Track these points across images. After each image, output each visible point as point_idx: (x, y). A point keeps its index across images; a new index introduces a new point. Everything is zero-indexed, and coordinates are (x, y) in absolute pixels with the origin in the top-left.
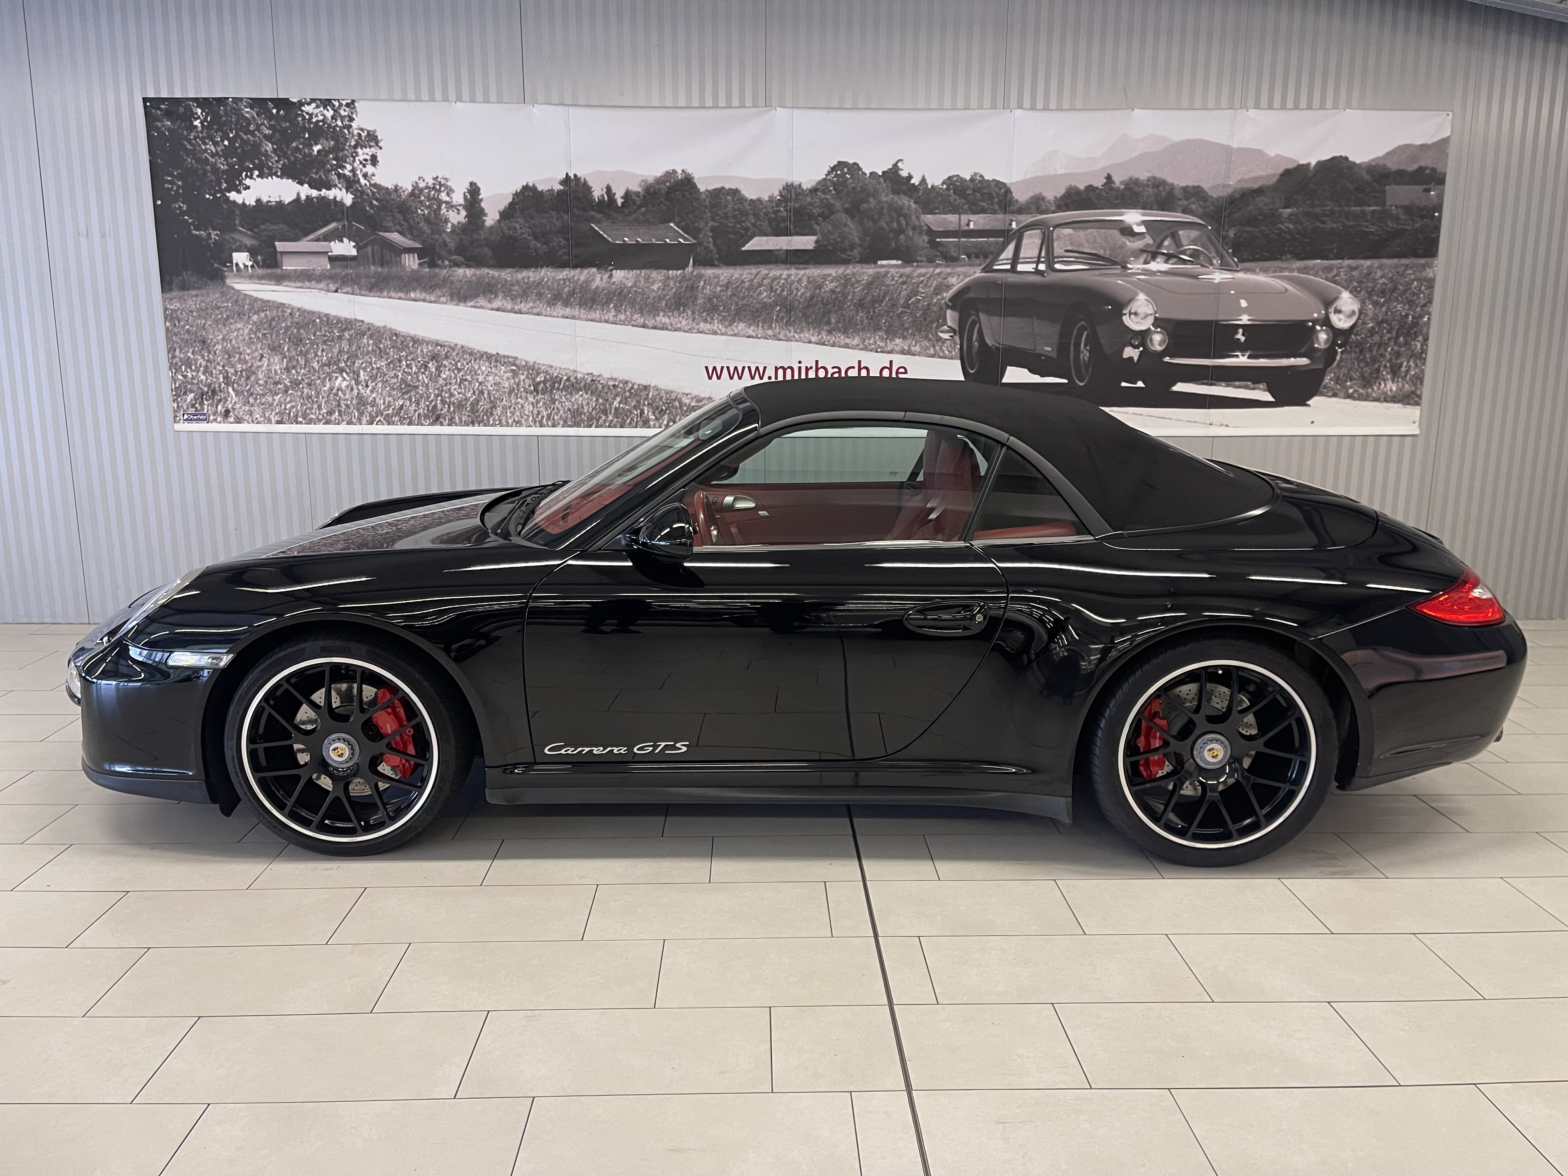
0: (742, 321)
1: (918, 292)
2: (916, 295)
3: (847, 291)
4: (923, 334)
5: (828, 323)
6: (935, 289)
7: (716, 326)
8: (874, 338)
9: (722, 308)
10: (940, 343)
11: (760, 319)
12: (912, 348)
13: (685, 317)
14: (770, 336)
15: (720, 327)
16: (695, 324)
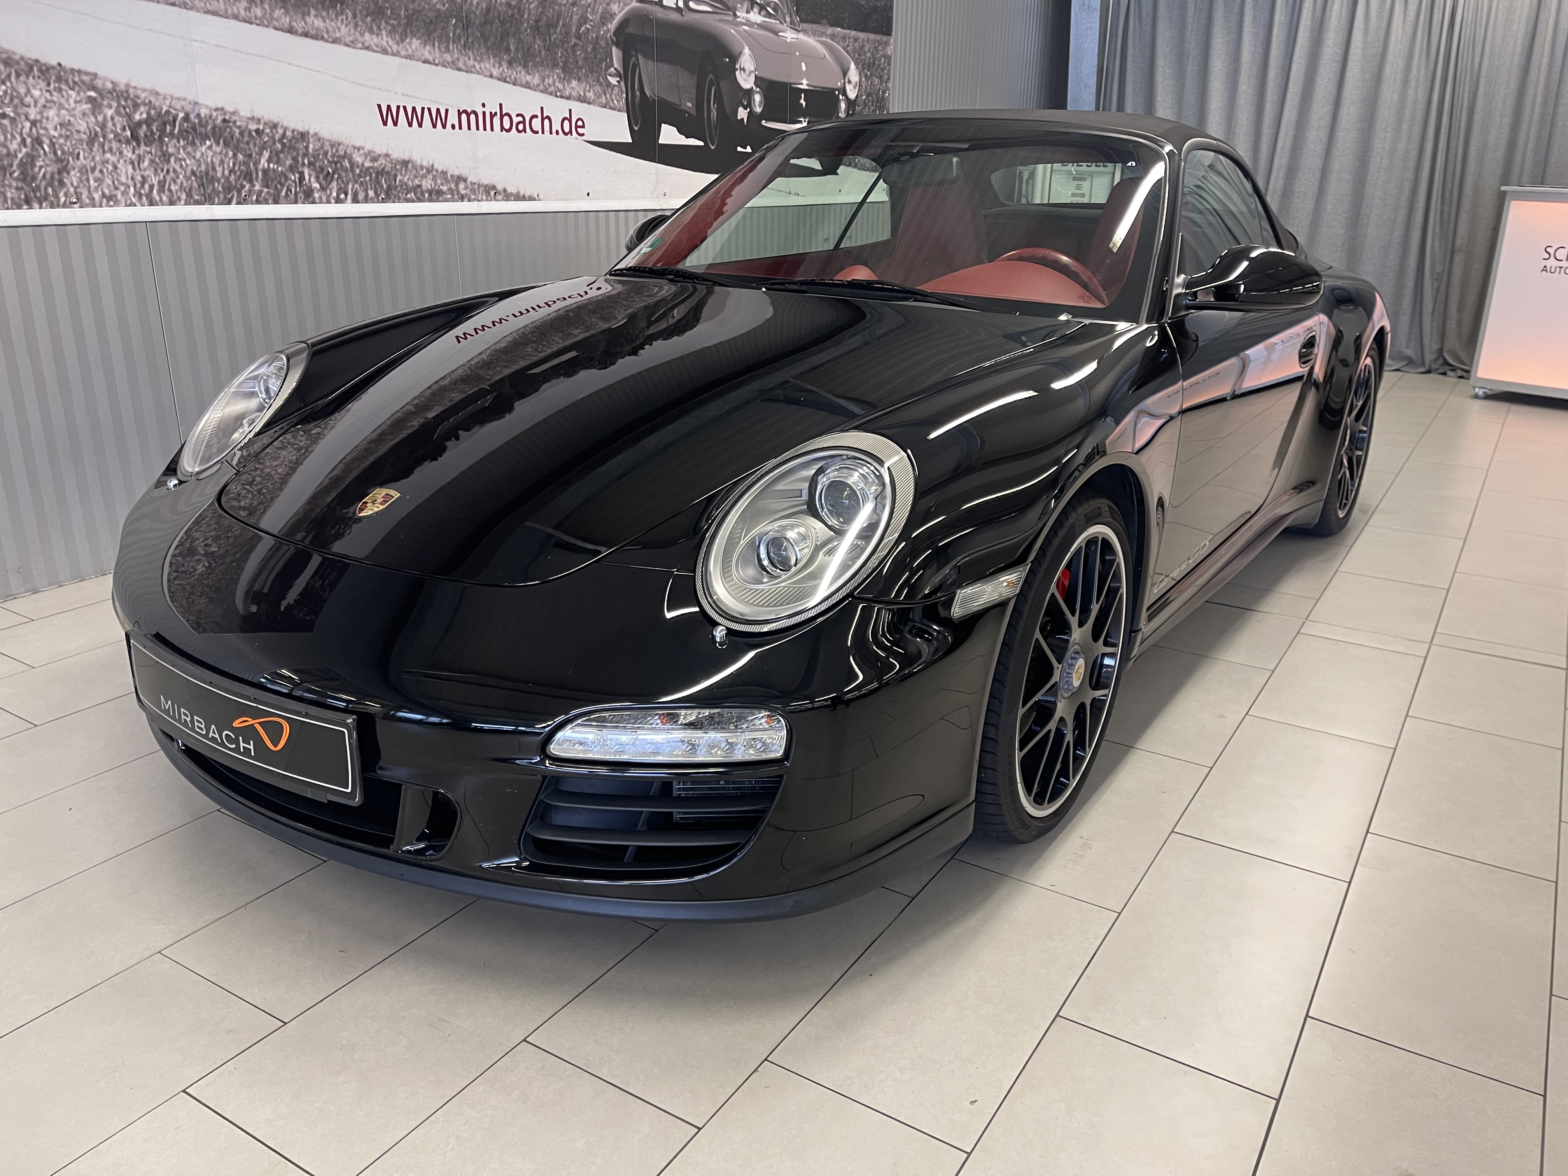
0: (415, 36)
1: (587, 18)
2: (586, 23)
4: (595, 75)
5: (508, 50)
6: (601, 17)
7: (385, 40)
8: (553, 77)
9: (389, 12)
10: (610, 89)
11: (435, 35)
12: (587, 94)
13: (345, 22)
14: (449, 63)
15: (391, 43)
16: (358, 34)
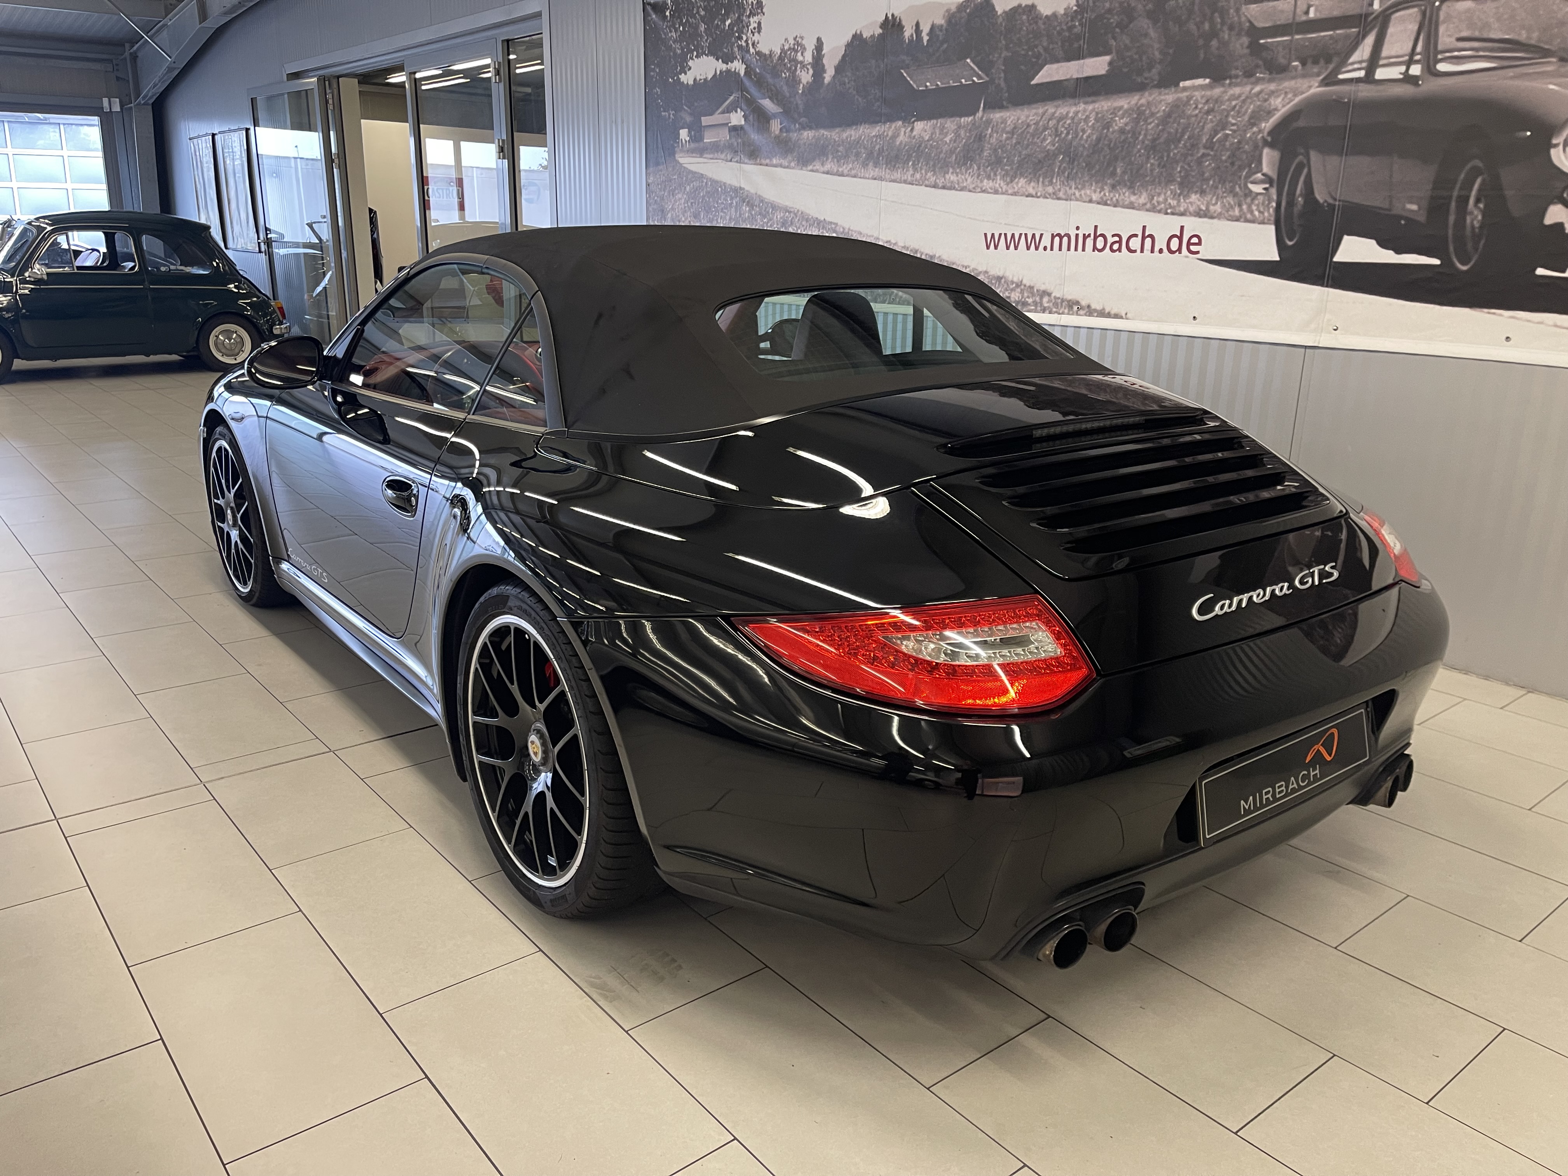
0: (1023, 176)
1: (1227, 123)
2: (1224, 129)
3: (1138, 129)
4: (1228, 186)
5: (1113, 174)
6: (1251, 118)
7: (999, 183)
8: (1165, 194)
9: (1005, 160)
10: (1249, 200)
11: (1040, 172)
12: (1212, 208)
13: (972, 174)
14: (1050, 194)
15: (1002, 184)
16: (979, 181)
